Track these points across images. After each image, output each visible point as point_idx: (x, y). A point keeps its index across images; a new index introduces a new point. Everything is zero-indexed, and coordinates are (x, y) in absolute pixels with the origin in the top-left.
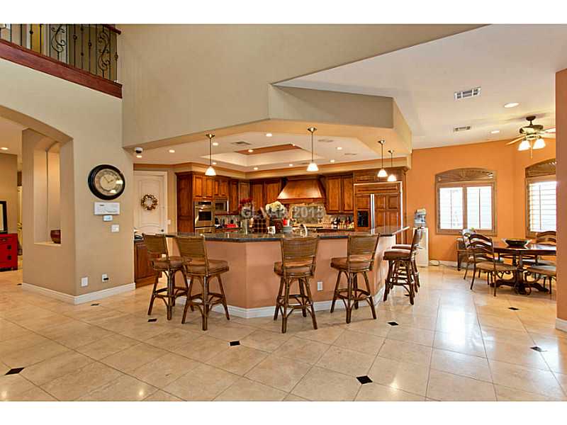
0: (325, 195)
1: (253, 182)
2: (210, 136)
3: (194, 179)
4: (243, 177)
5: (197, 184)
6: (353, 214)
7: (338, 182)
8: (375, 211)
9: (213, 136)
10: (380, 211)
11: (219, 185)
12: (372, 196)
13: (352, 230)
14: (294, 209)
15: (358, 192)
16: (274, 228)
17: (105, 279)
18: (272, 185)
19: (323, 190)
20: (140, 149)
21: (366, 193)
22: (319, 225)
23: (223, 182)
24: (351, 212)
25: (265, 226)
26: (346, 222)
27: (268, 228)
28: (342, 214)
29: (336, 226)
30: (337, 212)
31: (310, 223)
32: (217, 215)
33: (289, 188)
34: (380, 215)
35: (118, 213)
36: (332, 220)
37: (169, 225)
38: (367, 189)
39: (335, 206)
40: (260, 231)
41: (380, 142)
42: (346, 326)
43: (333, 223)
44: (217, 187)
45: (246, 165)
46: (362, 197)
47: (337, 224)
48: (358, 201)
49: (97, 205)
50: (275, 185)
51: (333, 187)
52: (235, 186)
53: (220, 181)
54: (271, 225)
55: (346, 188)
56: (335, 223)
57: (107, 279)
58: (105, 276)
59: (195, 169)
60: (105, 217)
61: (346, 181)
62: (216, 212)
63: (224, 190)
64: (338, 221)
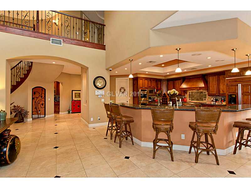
0: (207, 86)
1: (169, 80)
2: (131, 60)
3: (139, 80)
4: (163, 78)
5: (140, 82)
6: (225, 96)
7: (215, 78)
8: (242, 94)
9: (132, 60)
10: (246, 95)
11: (151, 82)
12: (240, 85)
13: (225, 106)
14: (190, 93)
15: (228, 83)
16: (171, 102)
17: (99, 119)
18: (177, 81)
19: (206, 83)
20: (111, 69)
21: (234, 83)
22: (204, 102)
23: (153, 80)
24: (225, 95)
25: (167, 101)
26: (221, 101)
27: (168, 102)
28: (219, 96)
29: (214, 103)
30: (215, 95)
31: (199, 100)
32: (150, 96)
33: (186, 82)
34: (246, 97)
35: (104, 94)
36: (212, 99)
37: (129, 99)
38: (235, 81)
39: (214, 92)
40: (165, 104)
41: (233, 50)
42: (193, 164)
43: (212, 101)
44: (150, 83)
45: (162, 72)
46: (232, 86)
47: (215, 102)
48: (229, 88)
49: (96, 91)
50: (179, 81)
51: (212, 81)
52: (159, 82)
53: (152, 80)
54: (170, 101)
55: (221, 81)
56: (214, 101)
57: (100, 119)
58: (99, 118)
59: (139, 76)
60: (99, 96)
61: (221, 77)
62: (149, 94)
63: (154, 84)
64: (216, 100)
